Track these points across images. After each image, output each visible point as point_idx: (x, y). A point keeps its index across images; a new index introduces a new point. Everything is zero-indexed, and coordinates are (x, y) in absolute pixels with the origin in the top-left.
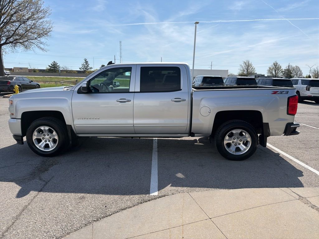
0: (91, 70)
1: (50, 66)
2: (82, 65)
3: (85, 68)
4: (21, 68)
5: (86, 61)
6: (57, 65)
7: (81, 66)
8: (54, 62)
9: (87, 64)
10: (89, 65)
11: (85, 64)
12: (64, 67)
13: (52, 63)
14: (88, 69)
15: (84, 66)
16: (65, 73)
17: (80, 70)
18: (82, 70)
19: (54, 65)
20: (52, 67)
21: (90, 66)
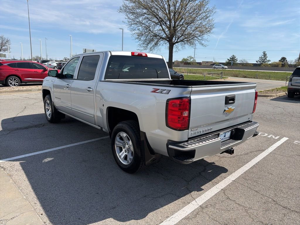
0: (268, 63)
1: (228, 60)
2: (260, 58)
3: (262, 61)
4: (207, 62)
5: (264, 53)
6: (235, 58)
7: (258, 59)
8: (233, 55)
9: (265, 57)
10: (267, 57)
11: (263, 57)
12: (243, 60)
13: (231, 56)
14: (266, 62)
15: (261, 59)
16: (241, 66)
17: (257, 63)
18: (259, 63)
19: (233, 58)
20: (230, 60)
21: (268, 59)
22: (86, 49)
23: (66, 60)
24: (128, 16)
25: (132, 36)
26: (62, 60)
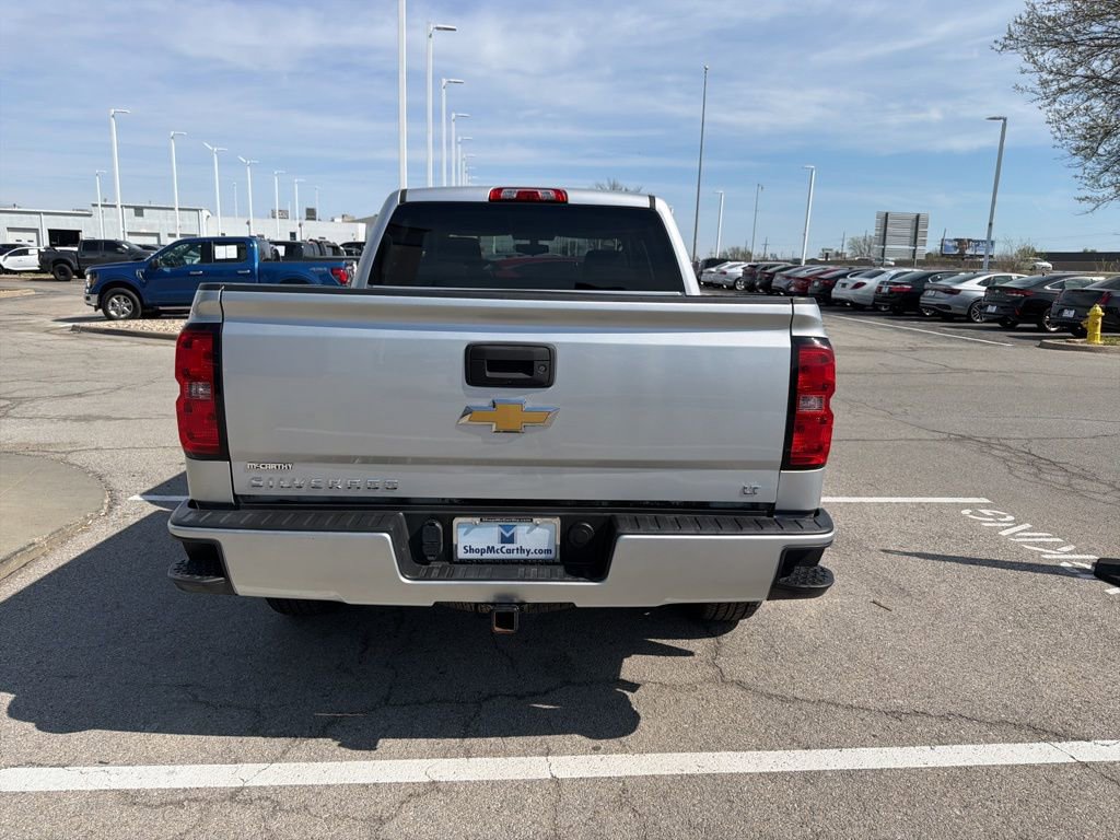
22: (887, 214)
23: (827, 258)
24: (1034, 62)
25: (1059, 144)
26: (816, 257)
